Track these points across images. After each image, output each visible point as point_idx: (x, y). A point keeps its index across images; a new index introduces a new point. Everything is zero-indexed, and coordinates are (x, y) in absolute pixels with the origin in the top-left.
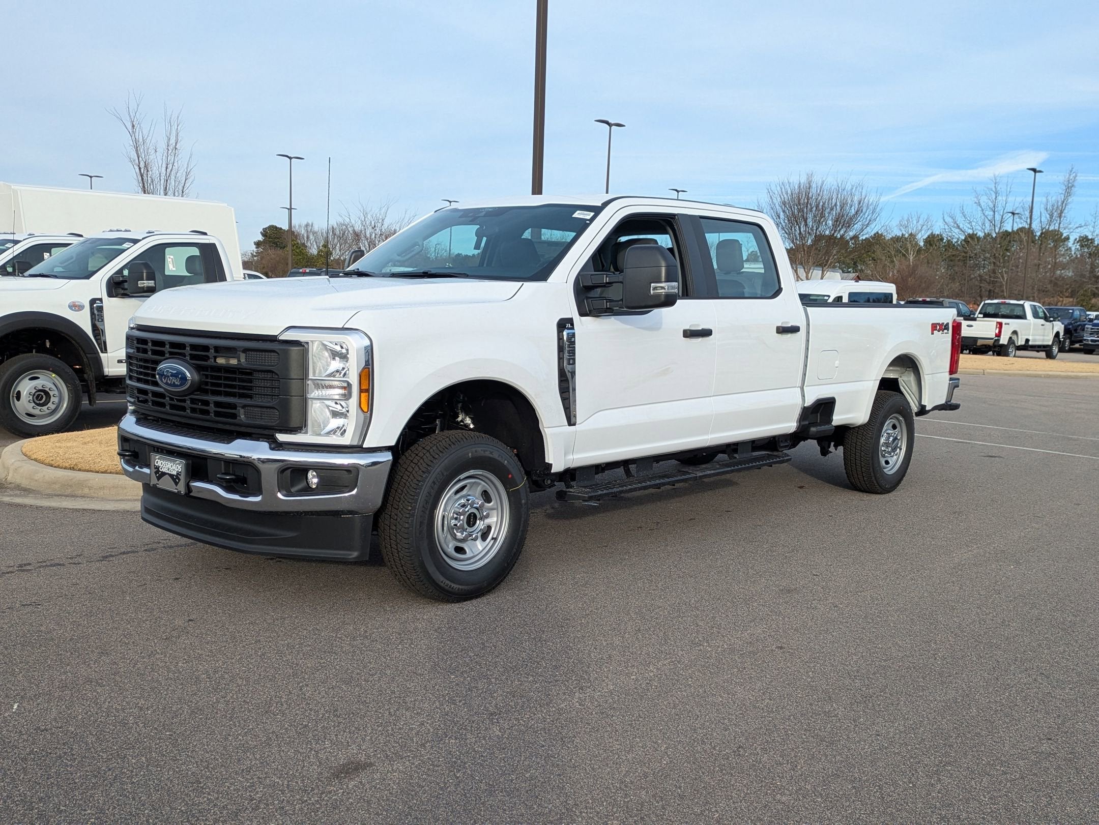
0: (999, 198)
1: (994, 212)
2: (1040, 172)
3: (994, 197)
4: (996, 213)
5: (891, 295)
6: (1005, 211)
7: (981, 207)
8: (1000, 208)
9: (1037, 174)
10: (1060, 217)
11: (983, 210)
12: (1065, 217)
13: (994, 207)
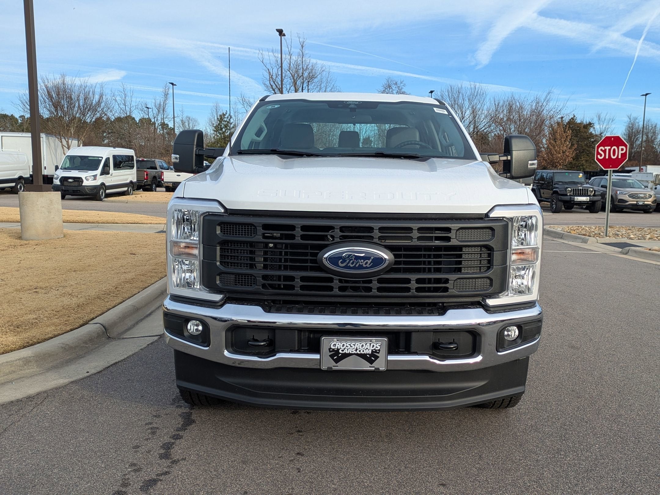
0: (127, 98)
1: (125, 106)
2: (175, 85)
3: (124, 97)
4: (126, 106)
5: (132, 157)
6: (131, 106)
7: (117, 102)
8: (128, 104)
9: (174, 86)
10: (163, 111)
11: (118, 104)
12: (166, 111)
13: (125, 103)
